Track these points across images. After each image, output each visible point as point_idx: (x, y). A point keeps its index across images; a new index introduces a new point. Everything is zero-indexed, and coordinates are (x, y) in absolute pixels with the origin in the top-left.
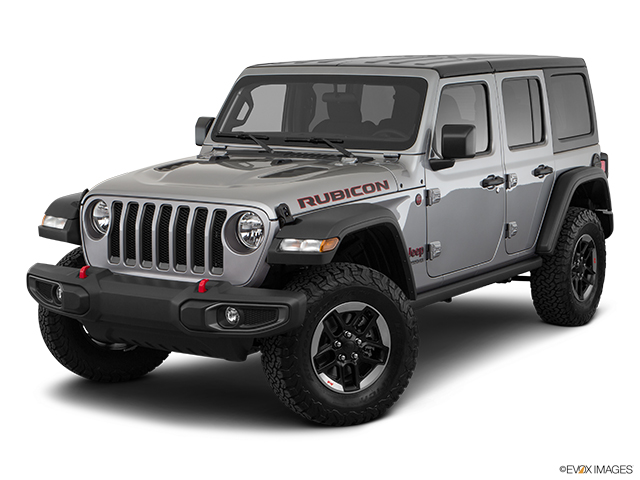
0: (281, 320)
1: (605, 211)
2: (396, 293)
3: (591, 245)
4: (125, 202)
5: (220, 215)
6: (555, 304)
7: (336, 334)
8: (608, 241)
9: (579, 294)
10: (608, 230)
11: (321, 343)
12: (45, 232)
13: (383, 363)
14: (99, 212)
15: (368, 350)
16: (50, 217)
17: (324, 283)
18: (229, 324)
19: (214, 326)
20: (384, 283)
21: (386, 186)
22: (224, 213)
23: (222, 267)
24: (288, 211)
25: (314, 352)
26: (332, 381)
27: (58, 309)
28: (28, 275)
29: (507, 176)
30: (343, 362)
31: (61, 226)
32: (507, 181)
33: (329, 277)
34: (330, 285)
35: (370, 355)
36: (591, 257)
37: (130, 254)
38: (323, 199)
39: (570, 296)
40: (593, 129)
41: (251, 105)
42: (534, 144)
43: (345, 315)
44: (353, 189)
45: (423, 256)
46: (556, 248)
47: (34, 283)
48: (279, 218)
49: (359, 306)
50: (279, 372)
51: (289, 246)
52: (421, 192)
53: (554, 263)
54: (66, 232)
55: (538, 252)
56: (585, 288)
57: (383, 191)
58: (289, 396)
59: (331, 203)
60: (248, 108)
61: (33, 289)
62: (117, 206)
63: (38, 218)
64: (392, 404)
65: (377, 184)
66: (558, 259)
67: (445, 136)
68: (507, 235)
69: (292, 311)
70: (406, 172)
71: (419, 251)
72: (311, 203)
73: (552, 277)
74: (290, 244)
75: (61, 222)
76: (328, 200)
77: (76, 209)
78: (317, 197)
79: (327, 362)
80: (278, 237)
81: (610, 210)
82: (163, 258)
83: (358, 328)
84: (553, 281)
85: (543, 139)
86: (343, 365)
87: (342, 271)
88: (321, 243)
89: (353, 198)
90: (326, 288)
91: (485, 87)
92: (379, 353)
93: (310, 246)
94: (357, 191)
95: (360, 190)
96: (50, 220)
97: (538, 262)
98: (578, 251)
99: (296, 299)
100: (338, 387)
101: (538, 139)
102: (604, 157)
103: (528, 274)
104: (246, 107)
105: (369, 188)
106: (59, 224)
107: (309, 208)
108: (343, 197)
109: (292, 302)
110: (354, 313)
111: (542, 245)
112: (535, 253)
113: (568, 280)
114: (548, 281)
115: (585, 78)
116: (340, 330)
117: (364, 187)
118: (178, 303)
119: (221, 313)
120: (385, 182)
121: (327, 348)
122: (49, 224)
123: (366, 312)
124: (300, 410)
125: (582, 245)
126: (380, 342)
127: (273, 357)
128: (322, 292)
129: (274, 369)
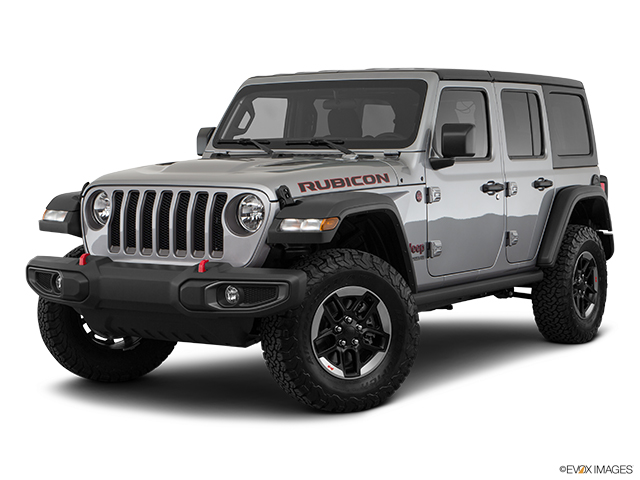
0: (281, 297)
1: (606, 232)
2: (397, 279)
3: (592, 263)
4: (126, 191)
5: (221, 198)
6: (557, 319)
7: (337, 318)
8: (609, 263)
9: (581, 312)
10: (609, 252)
11: (321, 328)
12: (45, 226)
13: (383, 350)
14: (99, 204)
15: (369, 337)
16: (51, 211)
17: (324, 265)
18: (228, 304)
19: (213, 305)
20: (384, 269)
21: (387, 180)
22: (225, 196)
23: (222, 250)
24: (288, 193)
25: (314, 335)
26: (332, 366)
27: (57, 298)
28: (28, 266)
29: (507, 184)
30: (343, 347)
31: (62, 219)
32: (507, 189)
33: (330, 260)
34: (331, 268)
35: (371, 342)
36: (592, 277)
37: (130, 243)
38: (323, 185)
39: (572, 311)
40: (592, 150)
41: (252, 115)
42: (533, 156)
43: (346, 299)
44: (353, 179)
45: (424, 253)
46: (557, 262)
47: (33, 274)
48: (280, 199)
49: (359, 291)
50: (279, 355)
51: (289, 226)
52: (422, 189)
53: (555, 277)
54: (66, 224)
55: (539, 265)
56: (586, 307)
57: (384, 183)
58: (289, 379)
59: (332, 190)
60: (249, 117)
61: (33, 280)
62: (118, 196)
63: (39, 212)
64: (393, 392)
65: (378, 176)
66: (559, 273)
67: (445, 134)
68: (507, 243)
69: (292, 288)
70: (407, 169)
71: (419, 249)
72: (312, 187)
73: (553, 291)
74: (290, 225)
75: (62, 215)
76: (328, 187)
77: (77, 202)
78: (317, 183)
79: (327, 346)
80: (279, 218)
81: (610, 230)
82: (163, 244)
83: (359, 314)
84: (554, 295)
85: (543, 153)
86: (344, 351)
87: (343, 254)
88: (322, 222)
89: (353, 187)
90: (327, 270)
91: (485, 94)
92: (379, 341)
93: (311, 225)
94: (357, 181)
95: (361, 181)
96: (51, 214)
97: (539, 275)
98: (579, 268)
99: (296, 277)
100: (338, 372)
101: (538, 152)
102: (604, 180)
104: (247, 116)
105: (369, 180)
106: (60, 217)
107: (309, 192)
108: (343, 185)
109: (292, 279)
110: (354, 298)
111: (543, 258)
112: (536, 265)
113: (569, 294)
114: (550, 296)
115: (583, 99)
116: (340, 315)
117: (365, 178)
118: (178, 285)
119: (221, 291)
120: (386, 175)
121: (327, 332)
122: (49, 218)
123: (367, 298)
124: (300, 394)
125: (583, 262)
126: (381, 329)
127: (273, 339)
128: (322, 274)
129: (274, 352)
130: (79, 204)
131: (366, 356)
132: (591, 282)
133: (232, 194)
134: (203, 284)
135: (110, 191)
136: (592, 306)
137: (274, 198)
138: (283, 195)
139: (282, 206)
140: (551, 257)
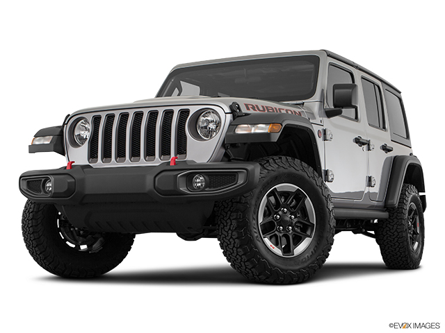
0: (241, 181)
3: (416, 212)
4: (103, 115)
5: (184, 114)
6: (398, 249)
7: (276, 209)
12: (34, 149)
13: (310, 237)
16: (38, 138)
18: (195, 189)
22: (187, 111)
23: (186, 153)
24: (239, 108)
25: (260, 220)
28: (21, 177)
29: (369, 141)
32: (369, 144)
33: (271, 161)
34: (272, 167)
36: (415, 222)
37: (107, 155)
38: (261, 109)
41: (180, 90)
42: (379, 128)
43: (282, 193)
44: (279, 109)
47: (25, 182)
48: (233, 112)
49: (292, 187)
50: (234, 233)
51: (242, 130)
52: (321, 129)
53: (396, 218)
54: (51, 145)
55: (387, 207)
56: (414, 243)
58: (242, 253)
60: (178, 92)
61: (25, 187)
62: (97, 120)
65: (294, 112)
66: (399, 215)
68: (370, 185)
69: (249, 176)
72: (254, 108)
73: (395, 228)
75: (47, 140)
76: (264, 110)
77: (60, 129)
78: (258, 107)
79: (268, 228)
80: (233, 125)
81: (424, 193)
82: (135, 153)
83: (292, 207)
84: (396, 231)
85: (384, 128)
86: (281, 235)
88: (269, 126)
90: (270, 168)
91: (352, 75)
92: (304, 228)
94: (282, 111)
95: (284, 112)
96: (38, 140)
97: (385, 215)
100: (278, 251)
101: (381, 127)
103: (373, 232)
105: (290, 113)
106: (47, 141)
108: (274, 112)
110: (288, 194)
111: (389, 201)
112: (385, 207)
114: (392, 231)
115: (401, 101)
116: (278, 206)
117: (287, 111)
118: (153, 176)
119: (190, 178)
120: (299, 112)
121: (269, 218)
122: (37, 143)
123: (297, 194)
124: (250, 266)
125: (411, 210)
126: (308, 220)
127: (228, 221)
128: (267, 171)
129: (230, 232)
130: (62, 131)
131: (298, 240)
132: (415, 227)
133: (193, 110)
134: (175, 173)
135: (90, 117)
136: (417, 243)
137: (228, 111)
138: (234, 110)
139: (234, 117)
140: (396, 201)
